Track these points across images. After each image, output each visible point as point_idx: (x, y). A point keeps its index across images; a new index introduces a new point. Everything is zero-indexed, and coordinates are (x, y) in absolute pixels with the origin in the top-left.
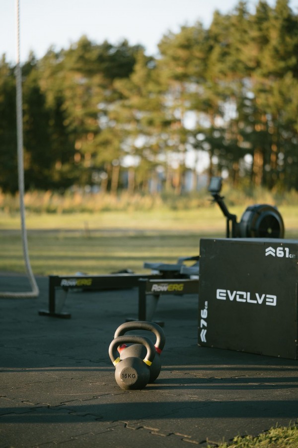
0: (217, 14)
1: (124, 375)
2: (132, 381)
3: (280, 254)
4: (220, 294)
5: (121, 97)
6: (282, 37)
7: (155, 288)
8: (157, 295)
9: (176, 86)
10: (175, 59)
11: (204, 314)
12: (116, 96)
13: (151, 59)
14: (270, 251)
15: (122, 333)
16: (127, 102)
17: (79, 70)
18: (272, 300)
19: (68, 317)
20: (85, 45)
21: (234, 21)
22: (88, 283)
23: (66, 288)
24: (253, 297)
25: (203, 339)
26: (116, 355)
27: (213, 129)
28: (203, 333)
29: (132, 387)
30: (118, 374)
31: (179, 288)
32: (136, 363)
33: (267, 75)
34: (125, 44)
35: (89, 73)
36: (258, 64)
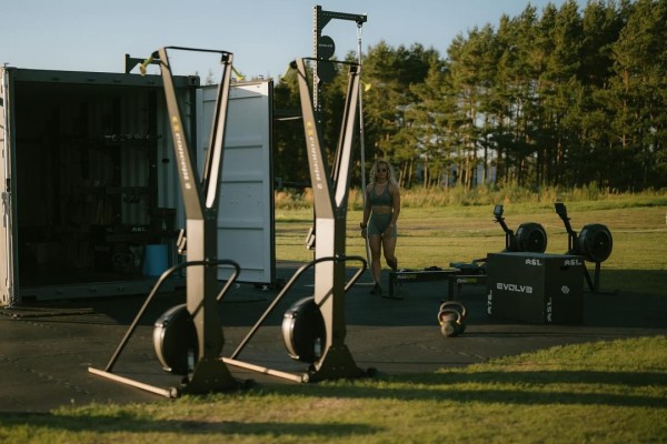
0: (505, 19)
1: (446, 329)
2: (451, 332)
3: (534, 263)
4: (499, 286)
5: (417, 100)
6: (567, 42)
7: (459, 281)
8: (460, 285)
9: (468, 89)
10: (467, 64)
11: (490, 297)
12: (411, 99)
13: (443, 64)
14: (528, 262)
15: (444, 308)
16: (421, 104)
17: (377, 76)
18: (530, 290)
19: (402, 299)
20: (383, 53)
21: (521, 26)
22: (414, 277)
23: (400, 280)
24: (519, 288)
25: (489, 312)
26: (442, 319)
27: (501, 128)
28: (489, 309)
29: (450, 336)
30: (443, 329)
31: (474, 280)
32: (453, 323)
33: (552, 78)
34: (418, 50)
35: (386, 78)
36: (544, 67)
